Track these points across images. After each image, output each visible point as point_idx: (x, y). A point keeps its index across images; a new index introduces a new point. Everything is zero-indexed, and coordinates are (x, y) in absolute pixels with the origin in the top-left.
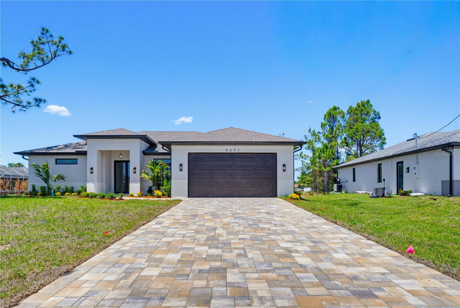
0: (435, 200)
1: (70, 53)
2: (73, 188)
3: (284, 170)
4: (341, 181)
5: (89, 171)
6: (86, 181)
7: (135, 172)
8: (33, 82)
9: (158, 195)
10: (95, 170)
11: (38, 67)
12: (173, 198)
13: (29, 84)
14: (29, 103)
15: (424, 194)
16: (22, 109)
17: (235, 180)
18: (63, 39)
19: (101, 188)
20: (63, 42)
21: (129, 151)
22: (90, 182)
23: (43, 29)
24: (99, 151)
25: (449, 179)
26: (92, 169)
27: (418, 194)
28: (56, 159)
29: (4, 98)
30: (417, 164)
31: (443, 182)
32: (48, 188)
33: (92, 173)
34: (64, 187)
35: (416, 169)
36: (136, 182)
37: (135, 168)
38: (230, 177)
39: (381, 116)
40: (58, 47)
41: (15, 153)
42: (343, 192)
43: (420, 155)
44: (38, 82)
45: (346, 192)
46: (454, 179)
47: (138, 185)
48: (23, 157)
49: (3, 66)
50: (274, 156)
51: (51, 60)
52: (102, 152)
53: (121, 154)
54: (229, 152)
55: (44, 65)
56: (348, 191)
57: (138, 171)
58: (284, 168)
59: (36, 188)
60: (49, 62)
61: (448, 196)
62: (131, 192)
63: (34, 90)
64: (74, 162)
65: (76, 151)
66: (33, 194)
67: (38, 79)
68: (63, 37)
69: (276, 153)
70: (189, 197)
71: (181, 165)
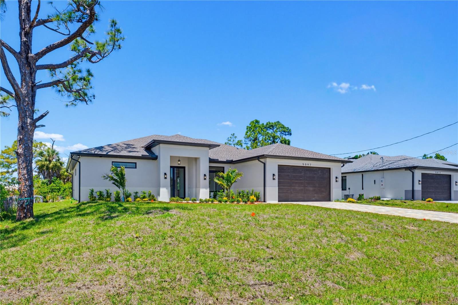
0: (405, 202)
3: (336, 181)
5: (162, 176)
7: (205, 179)
10: (169, 176)
15: (390, 199)
22: (164, 187)
25: (412, 189)
30: (383, 178)
31: (406, 191)
36: (205, 188)
37: (205, 175)
43: (385, 172)
46: (416, 189)
47: (208, 191)
50: (328, 170)
53: (179, 160)
57: (207, 177)
61: (412, 200)
69: (330, 168)
70: (279, 201)
71: (274, 175)
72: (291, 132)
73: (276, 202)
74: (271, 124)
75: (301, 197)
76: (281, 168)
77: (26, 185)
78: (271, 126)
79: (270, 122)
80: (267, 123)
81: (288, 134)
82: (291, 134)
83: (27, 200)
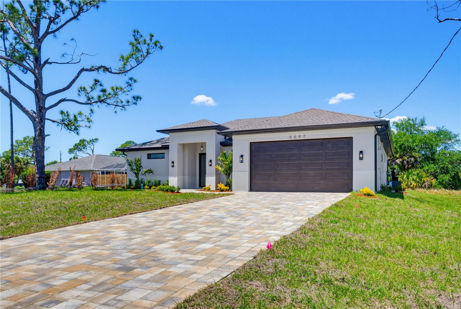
1: (161, 48)
2: (160, 181)
3: (361, 159)
5: (170, 164)
6: (168, 175)
7: (211, 165)
8: (131, 82)
9: (221, 188)
10: (176, 164)
11: (133, 68)
13: (127, 85)
14: (128, 102)
17: (301, 172)
18: (153, 37)
19: (183, 182)
20: (154, 39)
21: (206, 142)
22: (172, 176)
23: (134, 32)
24: (180, 144)
26: (173, 162)
28: (148, 154)
29: (105, 101)
33: (173, 166)
36: (211, 175)
37: (211, 161)
38: (296, 168)
40: (148, 45)
41: (116, 150)
44: (135, 81)
47: (214, 179)
48: (123, 154)
49: (104, 72)
50: (349, 141)
51: (144, 59)
52: (184, 146)
53: (202, 146)
54: (293, 139)
55: (138, 65)
57: (214, 163)
58: (361, 156)
59: (132, 182)
60: (142, 61)
62: (207, 185)
63: (131, 89)
64: (162, 156)
65: (162, 146)
66: (129, 187)
67: (135, 78)
68: (153, 34)
69: (352, 138)
70: (250, 191)
71: (242, 156)
75: (292, 185)
76: (255, 146)
83: (38, 187)
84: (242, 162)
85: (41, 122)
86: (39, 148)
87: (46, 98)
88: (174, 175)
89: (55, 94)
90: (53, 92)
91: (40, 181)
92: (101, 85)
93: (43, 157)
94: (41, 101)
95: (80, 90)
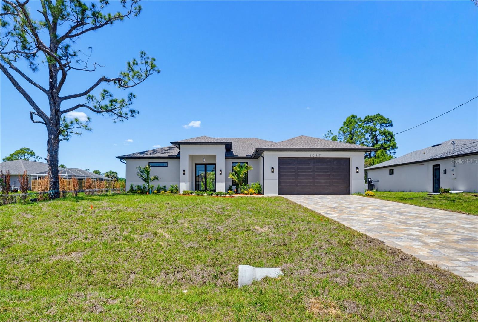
0: (476, 196)
1: (159, 72)
2: (165, 187)
3: (357, 172)
4: (372, 181)
5: (181, 172)
6: (179, 181)
7: (221, 174)
8: (132, 96)
10: (187, 172)
11: (137, 84)
12: (266, 195)
13: (129, 99)
14: (127, 114)
15: (462, 192)
16: (121, 120)
17: (315, 181)
18: (155, 60)
20: (154, 63)
21: (216, 155)
23: (142, 53)
24: (190, 155)
26: (184, 170)
27: (458, 192)
28: (149, 163)
29: (113, 110)
30: (454, 166)
32: (144, 187)
33: (184, 174)
34: (157, 186)
35: (455, 170)
37: (220, 170)
38: (312, 178)
39: (393, 124)
41: (117, 157)
42: (375, 190)
44: (134, 97)
45: (377, 191)
47: (223, 184)
48: (121, 161)
50: (348, 160)
51: (145, 78)
53: (204, 158)
54: (312, 156)
55: (140, 82)
56: (379, 189)
57: (223, 172)
58: (357, 170)
59: (134, 188)
60: (144, 80)
63: (131, 103)
64: (165, 165)
66: (131, 192)
67: (135, 94)
68: (155, 58)
69: (350, 158)
70: (278, 194)
71: (273, 168)
72: (391, 123)
73: (276, 195)
74: (370, 118)
75: (309, 190)
76: (281, 160)
77: (51, 181)
78: (369, 120)
79: (370, 116)
80: (366, 117)
81: (389, 126)
82: (392, 125)
83: (52, 192)
84: (273, 172)
85: (57, 125)
86: (55, 151)
87: (61, 101)
88: (184, 181)
89: (71, 98)
90: (68, 96)
91: (55, 186)
92: (111, 96)
93: (58, 161)
94: (57, 104)
95: (89, 98)
